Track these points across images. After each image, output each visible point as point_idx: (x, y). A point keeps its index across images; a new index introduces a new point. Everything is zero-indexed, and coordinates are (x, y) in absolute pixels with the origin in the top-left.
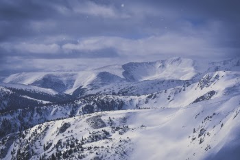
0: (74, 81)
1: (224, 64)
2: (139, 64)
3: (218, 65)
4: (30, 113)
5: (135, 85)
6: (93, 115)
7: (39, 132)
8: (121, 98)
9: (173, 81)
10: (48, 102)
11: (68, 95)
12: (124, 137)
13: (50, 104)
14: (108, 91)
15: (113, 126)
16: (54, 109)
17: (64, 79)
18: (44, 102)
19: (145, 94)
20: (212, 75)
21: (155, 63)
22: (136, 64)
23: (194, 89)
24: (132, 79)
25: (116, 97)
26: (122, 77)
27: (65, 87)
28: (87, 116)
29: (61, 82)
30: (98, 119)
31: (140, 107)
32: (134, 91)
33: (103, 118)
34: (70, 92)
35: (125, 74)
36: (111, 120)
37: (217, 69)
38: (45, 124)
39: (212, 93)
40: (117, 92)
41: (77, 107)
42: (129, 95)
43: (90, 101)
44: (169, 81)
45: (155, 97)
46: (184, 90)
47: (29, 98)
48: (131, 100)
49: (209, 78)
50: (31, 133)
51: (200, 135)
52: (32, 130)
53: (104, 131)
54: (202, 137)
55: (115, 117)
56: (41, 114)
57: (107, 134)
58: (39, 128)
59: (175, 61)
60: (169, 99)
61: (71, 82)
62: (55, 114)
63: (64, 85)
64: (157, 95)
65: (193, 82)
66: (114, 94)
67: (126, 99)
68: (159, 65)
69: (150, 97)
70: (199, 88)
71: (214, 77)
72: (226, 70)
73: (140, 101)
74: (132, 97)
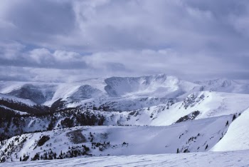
0: (54, 92)
1: (210, 84)
2: (122, 79)
3: (204, 85)
4: (6, 124)
5: (116, 101)
6: (74, 129)
7: (16, 143)
8: (102, 113)
9: (157, 99)
10: (26, 113)
11: (47, 107)
13: (27, 116)
14: (89, 105)
15: (94, 141)
16: (32, 121)
17: (44, 91)
18: (22, 113)
19: (128, 110)
20: (197, 94)
21: (139, 78)
22: (119, 79)
23: (178, 107)
24: (115, 93)
25: (97, 112)
26: (104, 91)
27: (44, 99)
28: (67, 130)
29: (40, 92)
30: (78, 133)
31: (121, 123)
32: (116, 107)
33: (83, 133)
34: (49, 104)
35: (107, 88)
36: (91, 136)
37: (202, 89)
38: (23, 136)
39: (196, 113)
40: (98, 106)
41: (56, 119)
42: (110, 111)
43: (70, 114)
44: (152, 99)
45: (137, 114)
46: (168, 108)
47: (6, 108)
48: (112, 116)
49: (194, 97)
50: (8, 144)
52: (9, 141)
53: (84, 147)
55: (96, 132)
56: (18, 125)
57: (87, 149)
58: (16, 139)
59: (159, 78)
60: (151, 117)
61: (50, 94)
62: (32, 126)
63: (42, 96)
64: (140, 113)
65: (178, 101)
66: (95, 109)
67: (107, 115)
68: (143, 81)
69: (132, 114)
70: (183, 108)
71: (199, 96)
72: (211, 90)
73: (121, 118)
74: (113, 113)
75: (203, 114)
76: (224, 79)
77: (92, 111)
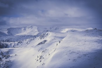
1: (50, 29)
2: (15, 28)
3: (48, 29)
5: (13, 37)
8: (7, 43)
9: (29, 36)
12: (8, 60)
14: (1, 40)
15: (3, 55)
19: (17, 41)
21: (21, 28)
23: (38, 39)
24: (12, 34)
25: (4, 43)
26: (7, 34)
31: (15, 47)
32: (12, 40)
35: (8, 32)
36: (2, 53)
37: (47, 31)
39: (45, 41)
40: (5, 41)
42: (10, 42)
44: (27, 36)
46: (34, 40)
48: (11, 44)
49: (44, 35)
51: (40, 59)
54: (41, 59)
55: (4, 51)
59: (30, 27)
60: (27, 43)
64: (22, 42)
65: (38, 36)
66: (3, 41)
67: (9, 43)
68: (23, 29)
69: (19, 43)
70: (40, 39)
71: (46, 34)
72: (51, 31)
73: (15, 44)
74: (11, 43)
75: (48, 41)
76: (56, 27)
77: (2, 42)
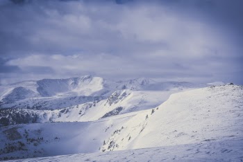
1: (131, 83)
2: (53, 80)
3: (125, 83)
5: (48, 100)
6: (10, 127)
8: (35, 112)
9: (84, 97)
12: (39, 148)
14: (23, 105)
15: (29, 138)
19: (58, 108)
20: (120, 93)
22: (50, 81)
23: (103, 104)
24: (46, 94)
25: (30, 111)
26: (36, 92)
28: (4, 128)
30: (14, 130)
31: (53, 120)
32: (47, 106)
33: (19, 130)
35: (40, 89)
36: (26, 132)
37: (124, 88)
39: (120, 109)
40: (31, 106)
42: (43, 109)
43: (6, 114)
44: (80, 97)
45: (67, 111)
46: (94, 105)
48: (45, 114)
49: (117, 95)
51: (109, 147)
53: (20, 143)
54: (112, 148)
55: (30, 129)
57: (23, 145)
59: (86, 79)
60: (80, 114)
64: (70, 110)
65: (103, 98)
66: (28, 108)
67: (41, 113)
68: (71, 82)
69: (62, 112)
70: (108, 105)
72: (132, 89)
73: (53, 115)
74: (45, 111)
75: (125, 110)
76: (143, 79)
77: (26, 110)
